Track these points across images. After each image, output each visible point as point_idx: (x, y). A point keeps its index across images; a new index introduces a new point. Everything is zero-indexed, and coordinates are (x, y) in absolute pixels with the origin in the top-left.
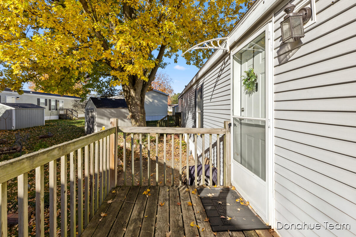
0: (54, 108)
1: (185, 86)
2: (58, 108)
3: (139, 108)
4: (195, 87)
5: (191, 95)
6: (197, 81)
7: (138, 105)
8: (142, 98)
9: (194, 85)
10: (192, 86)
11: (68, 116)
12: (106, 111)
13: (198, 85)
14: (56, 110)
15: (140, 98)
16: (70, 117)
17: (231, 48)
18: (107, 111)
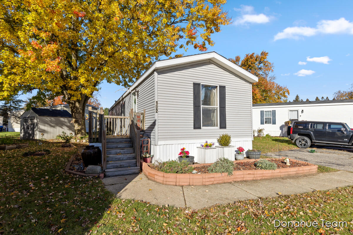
1: (115, 101)
3: (81, 115)
4: (121, 102)
5: (119, 107)
6: (123, 99)
7: (80, 113)
8: (83, 108)
9: (121, 101)
10: (120, 102)
12: (46, 119)
13: (123, 101)
15: (82, 108)
17: (132, 91)
18: (48, 119)
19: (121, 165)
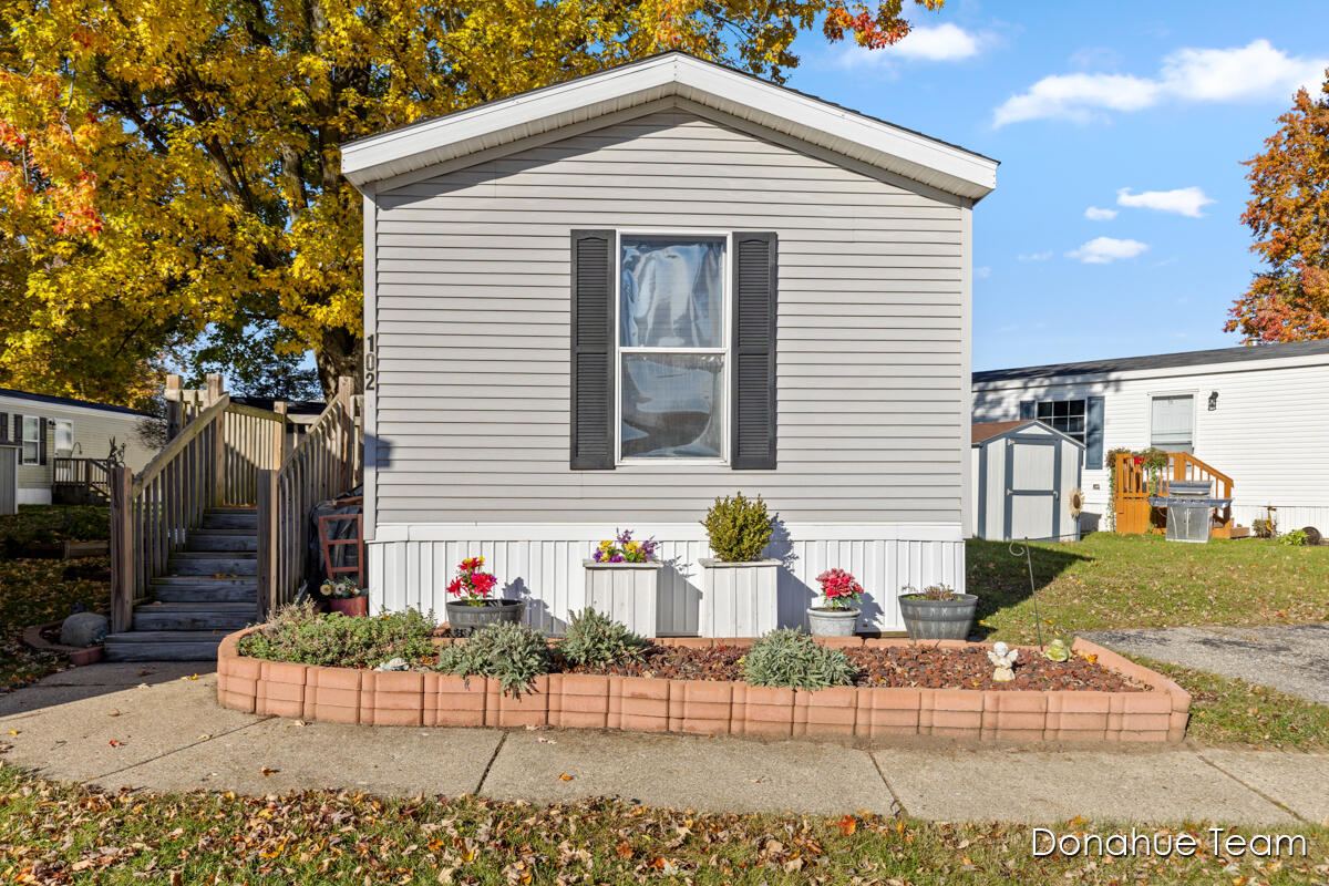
0: (33, 457)
2: (50, 455)
11: (92, 489)
14: (43, 462)
16: (100, 494)
19: (194, 621)
